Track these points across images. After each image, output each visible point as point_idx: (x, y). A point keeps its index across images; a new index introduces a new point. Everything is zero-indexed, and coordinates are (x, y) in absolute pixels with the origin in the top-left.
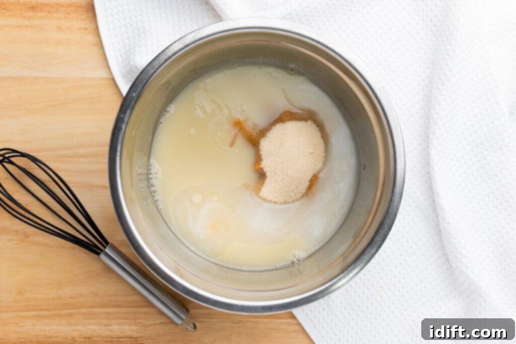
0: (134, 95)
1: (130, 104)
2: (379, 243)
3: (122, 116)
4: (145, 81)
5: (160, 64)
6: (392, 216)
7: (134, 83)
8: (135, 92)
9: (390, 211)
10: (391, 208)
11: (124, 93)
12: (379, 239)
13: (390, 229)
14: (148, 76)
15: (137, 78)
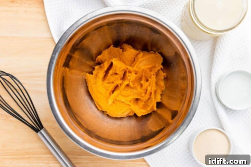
0: (60, 45)
1: (58, 50)
2: (187, 124)
3: (54, 56)
4: (66, 38)
5: (74, 29)
6: (194, 110)
7: (60, 39)
8: (61, 44)
9: (194, 107)
10: (194, 106)
11: (56, 42)
12: (188, 122)
13: (193, 116)
14: (68, 36)
15: (62, 37)
